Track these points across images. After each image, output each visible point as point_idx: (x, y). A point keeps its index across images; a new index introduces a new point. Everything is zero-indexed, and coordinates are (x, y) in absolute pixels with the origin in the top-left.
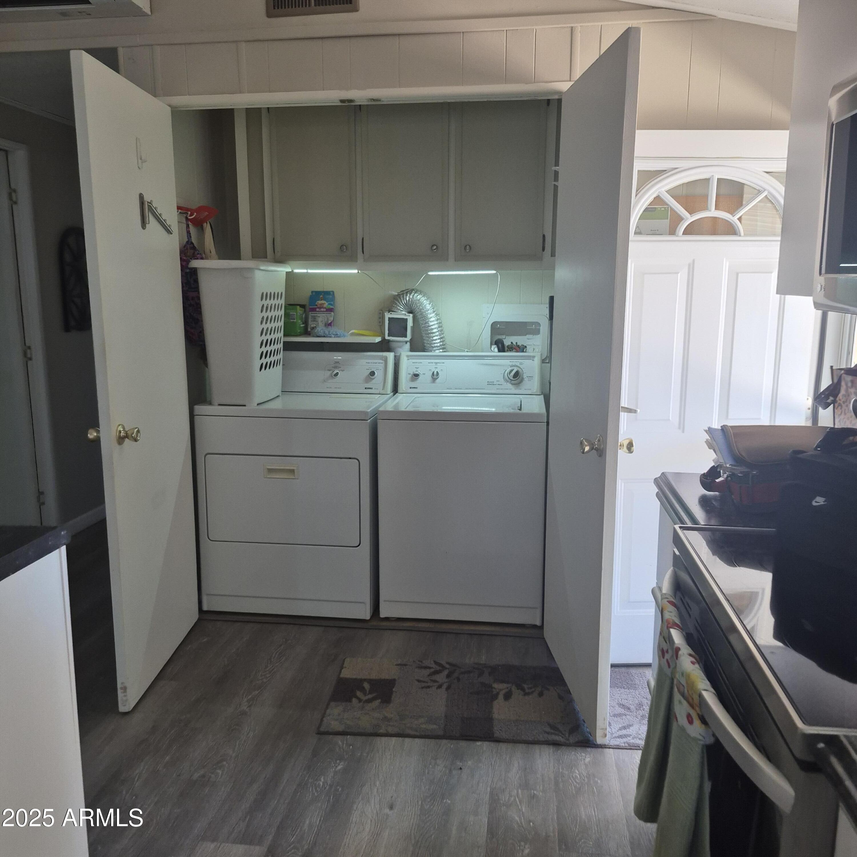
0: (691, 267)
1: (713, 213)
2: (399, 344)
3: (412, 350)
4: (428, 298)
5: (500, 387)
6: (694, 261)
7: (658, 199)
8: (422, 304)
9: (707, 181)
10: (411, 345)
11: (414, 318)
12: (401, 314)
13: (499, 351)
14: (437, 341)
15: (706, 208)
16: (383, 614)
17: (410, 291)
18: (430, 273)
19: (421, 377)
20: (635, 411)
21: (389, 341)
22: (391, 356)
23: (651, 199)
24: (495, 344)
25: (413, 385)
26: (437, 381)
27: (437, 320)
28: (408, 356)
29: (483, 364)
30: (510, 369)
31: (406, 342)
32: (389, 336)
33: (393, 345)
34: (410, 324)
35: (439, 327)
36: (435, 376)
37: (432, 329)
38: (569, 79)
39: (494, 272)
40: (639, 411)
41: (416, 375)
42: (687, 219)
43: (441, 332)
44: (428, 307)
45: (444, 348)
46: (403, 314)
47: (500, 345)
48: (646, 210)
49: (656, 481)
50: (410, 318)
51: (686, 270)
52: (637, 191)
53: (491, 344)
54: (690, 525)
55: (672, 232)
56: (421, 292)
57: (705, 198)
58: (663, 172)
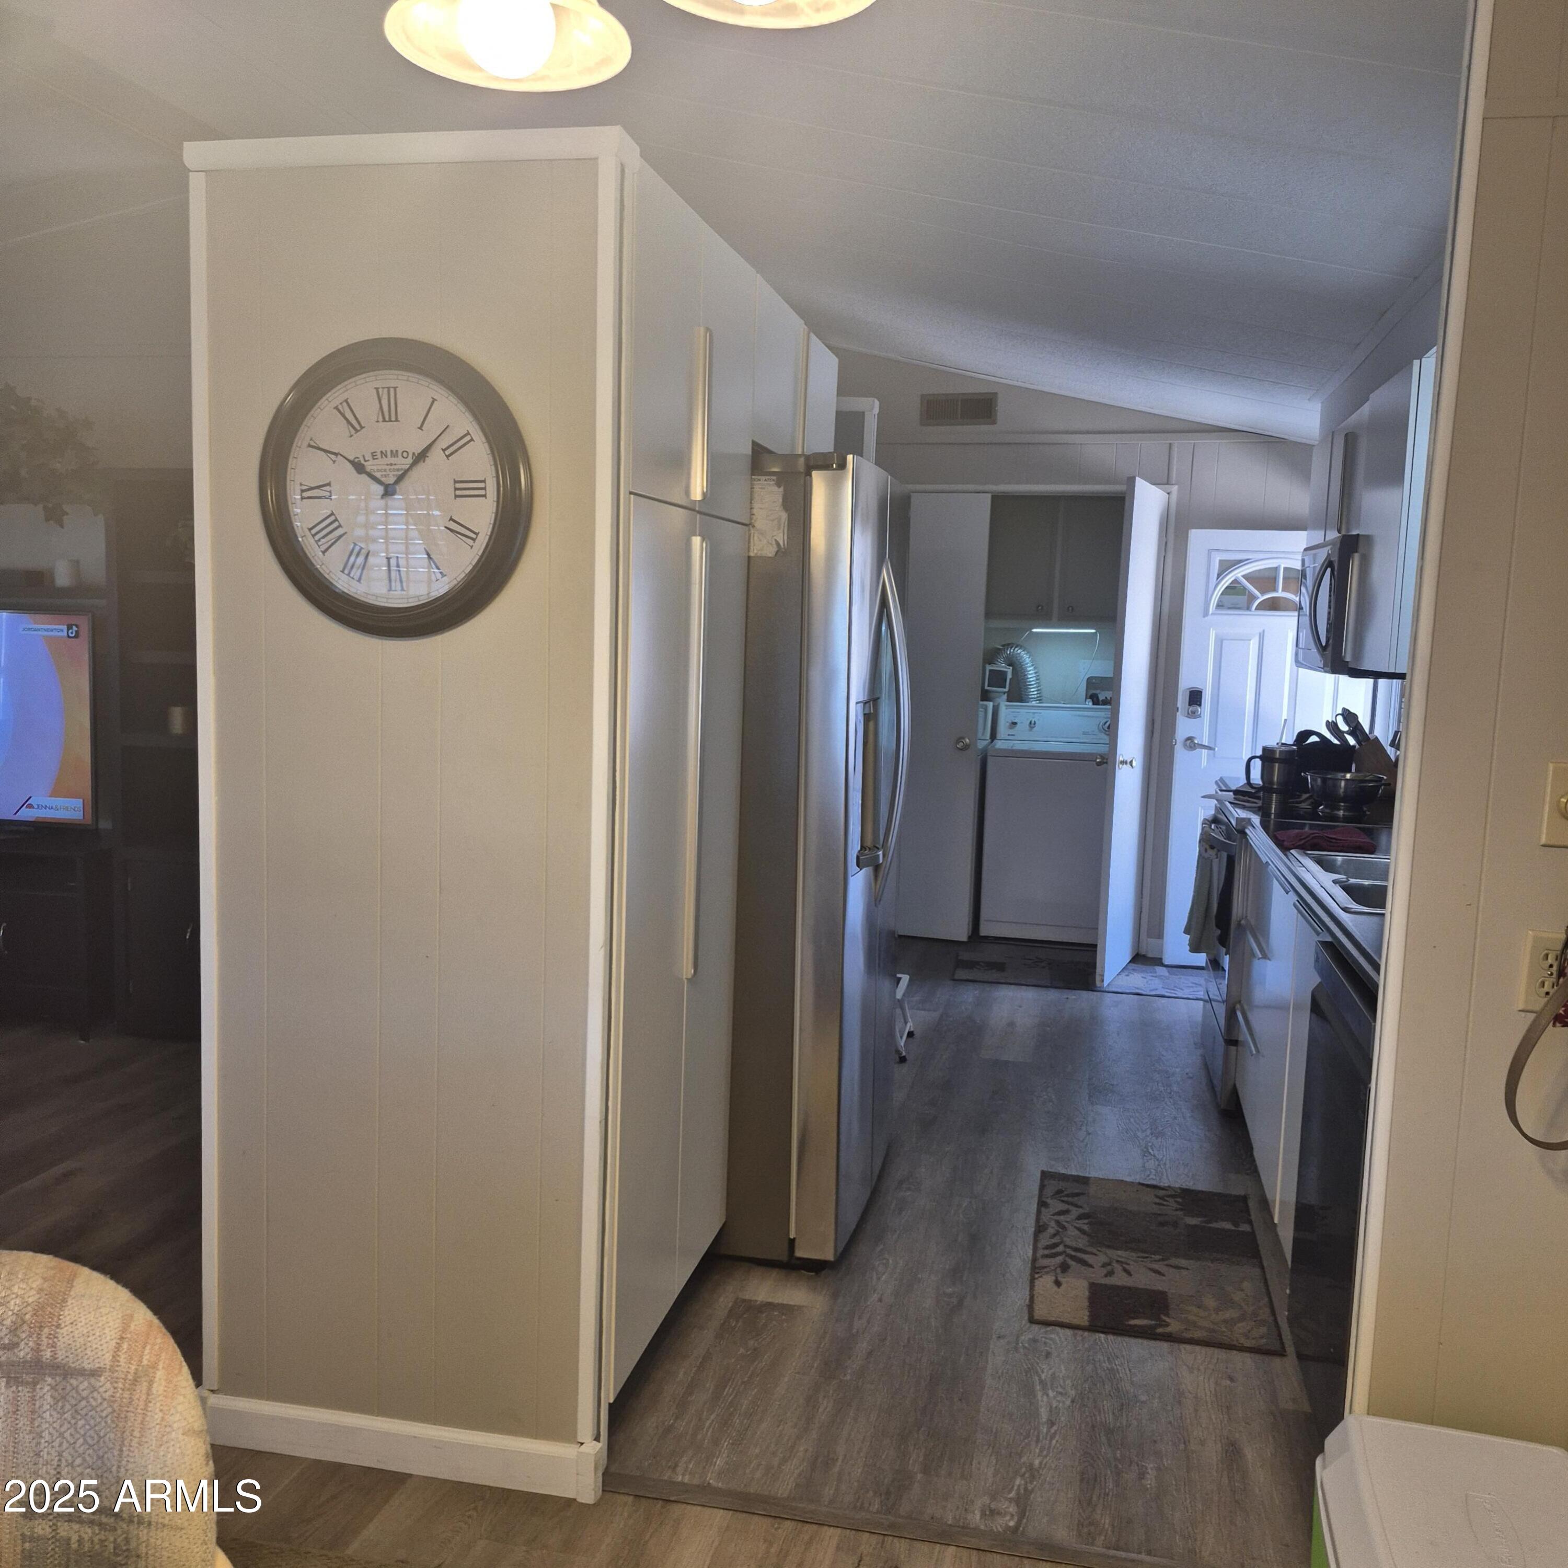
0: (1262, 636)
1: (1280, 594)
2: (997, 694)
3: (1009, 700)
4: (1028, 652)
5: (1094, 737)
6: (1264, 631)
7: (1235, 581)
8: (1022, 657)
9: (1276, 569)
10: (1008, 696)
11: (1015, 672)
12: (1001, 666)
13: (1094, 704)
14: (1033, 692)
15: (1275, 590)
16: (983, 932)
17: (1009, 645)
18: (1034, 630)
19: (1018, 726)
20: (1214, 749)
21: (987, 691)
22: (990, 705)
23: (1230, 581)
24: (1090, 698)
25: (1011, 732)
26: (1035, 729)
27: (1036, 673)
28: (1006, 706)
29: (1079, 716)
30: (1105, 720)
31: (1004, 693)
32: (988, 686)
33: (993, 695)
34: (1009, 676)
35: (1037, 680)
36: (1032, 725)
37: (1030, 681)
38: (1166, 481)
39: (1093, 631)
40: (1216, 749)
41: (1015, 724)
42: (1258, 598)
43: (1039, 685)
44: (1028, 660)
45: (1040, 701)
46: (1003, 667)
47: (1095, 699)
48: (1227, 588)
49: (1216, 783)
50: (1009, 671)
51: (1257, 639)
52: (1219, 575)
53: (1086, 698)
54: (1224, 788)
55: (1248, 608)
56: (1020, 647)
57: (1274, 580)
58: (1241, 561)
